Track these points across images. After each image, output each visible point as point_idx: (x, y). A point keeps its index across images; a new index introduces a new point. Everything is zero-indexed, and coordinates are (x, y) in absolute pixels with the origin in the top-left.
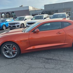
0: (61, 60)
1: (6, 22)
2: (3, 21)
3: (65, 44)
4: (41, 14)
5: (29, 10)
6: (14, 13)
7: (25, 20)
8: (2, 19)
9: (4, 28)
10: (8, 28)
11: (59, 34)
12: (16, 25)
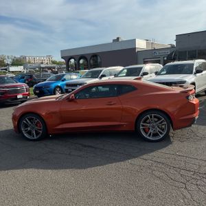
1: (63, 81)
2: (59, 78)
5: (137, 50)
6: (96, 57)
7: (101, 78)
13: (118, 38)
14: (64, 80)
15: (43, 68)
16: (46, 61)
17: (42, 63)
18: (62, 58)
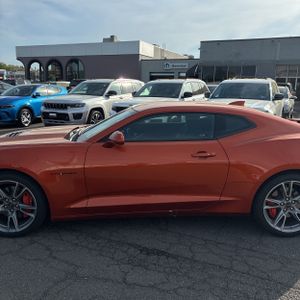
0: (197, 259)
1: (34, 97)
2: (27, 92)
3: (223, 199)
4: (184, 75)
5: (140, 58)
6: (77, 63)
7: (108, 96)
8: (27, 83)
9: (25, 119)
10: (39, 121)
11: (201, 157)
12: (70, 112)
13: (112, 37)
14: (38, 95)
18: (18, 59)
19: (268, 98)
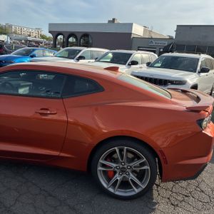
1: (32, 57)
7: (78, 60)
13: (114, 19)
15: (30, 41)
16: (34, 35)
17: (30, 36)
18: (50, 32)
19: (194, 71)
